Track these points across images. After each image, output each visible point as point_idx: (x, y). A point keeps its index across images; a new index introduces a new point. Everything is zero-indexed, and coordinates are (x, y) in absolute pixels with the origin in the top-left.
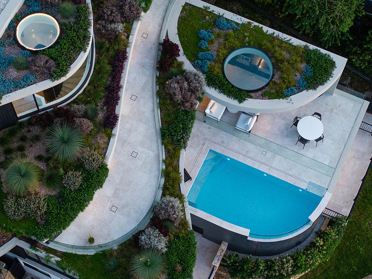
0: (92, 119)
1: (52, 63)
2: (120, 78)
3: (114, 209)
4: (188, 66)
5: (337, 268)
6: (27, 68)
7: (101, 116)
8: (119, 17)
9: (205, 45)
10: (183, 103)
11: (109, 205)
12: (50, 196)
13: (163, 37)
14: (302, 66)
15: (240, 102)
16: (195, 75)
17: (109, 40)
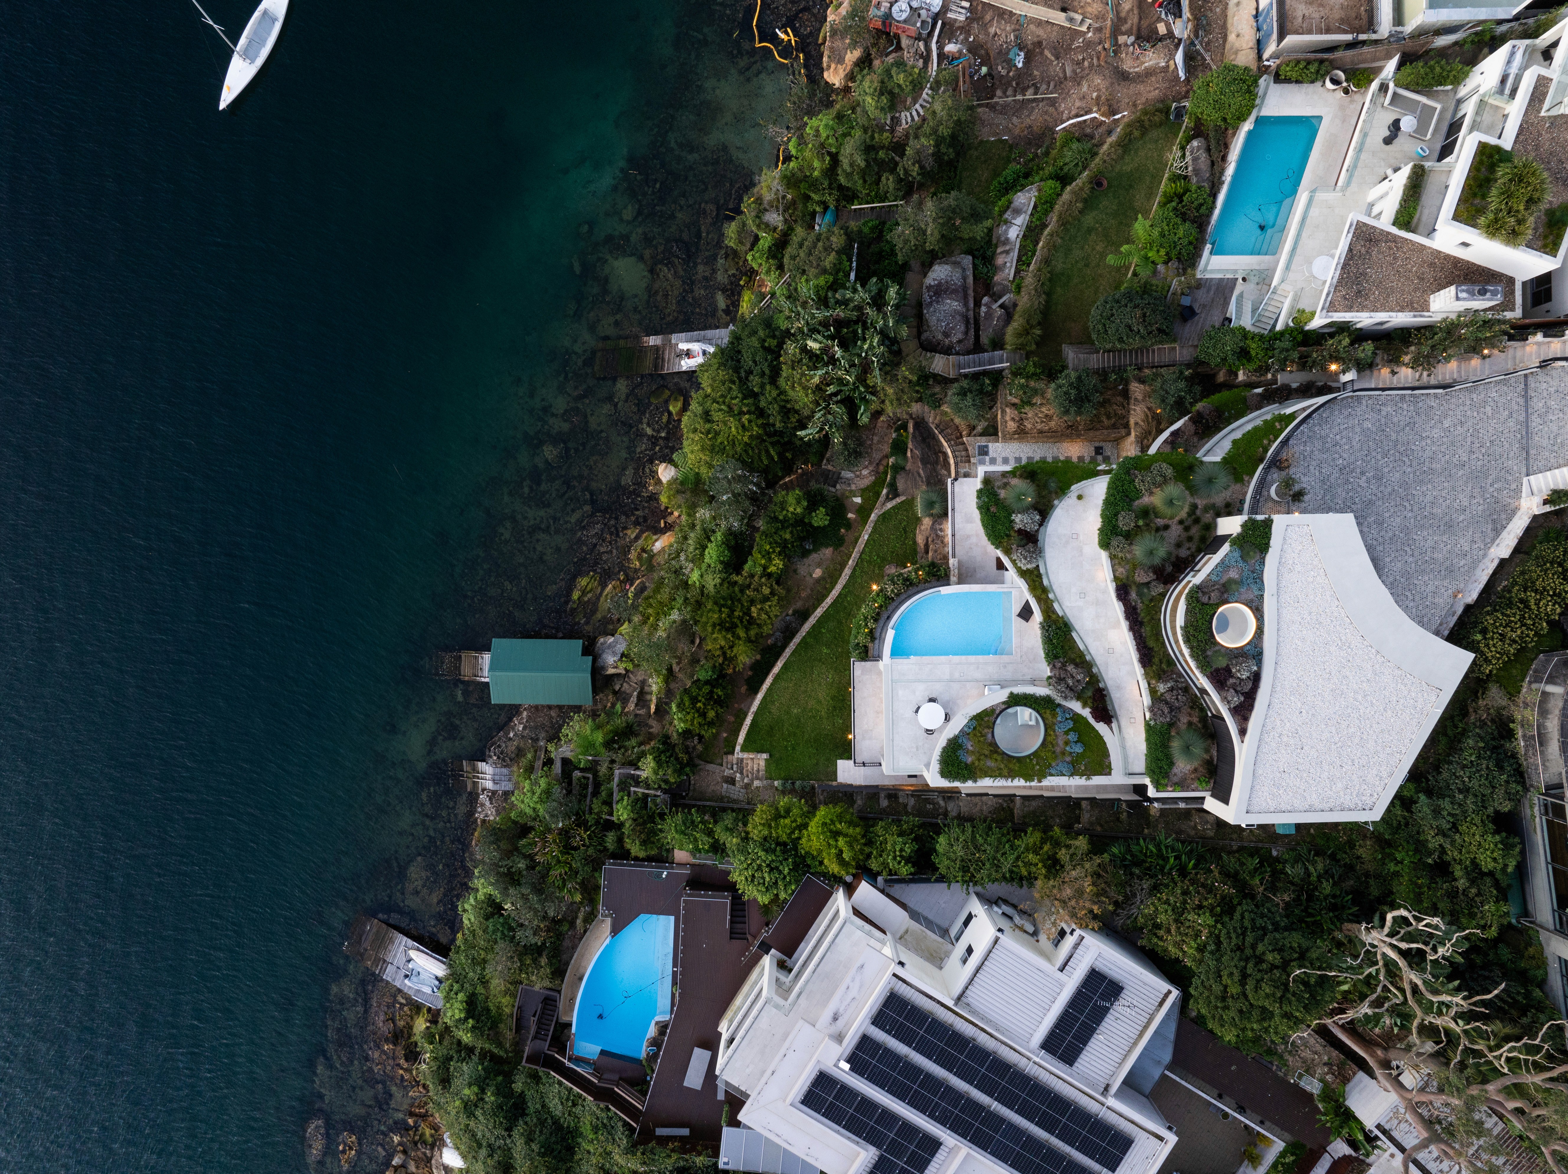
0: (1140, 586)
1: (1205, 599)
2: (1135, 639)
3: (1075, 536)
4: (1076, 706)
5: (840, 622)
6: (1224, 585)
7: (1133, 595)
8: (1168, 696)
9: (1072, 737)
10: (1064, 665)
11: (1081, 538)
12: (1138, 498)
13: (1114, 725)
14: (970, 760)
15: (1011, 693)
16: (1065, 698)
17: (1164, 672)
